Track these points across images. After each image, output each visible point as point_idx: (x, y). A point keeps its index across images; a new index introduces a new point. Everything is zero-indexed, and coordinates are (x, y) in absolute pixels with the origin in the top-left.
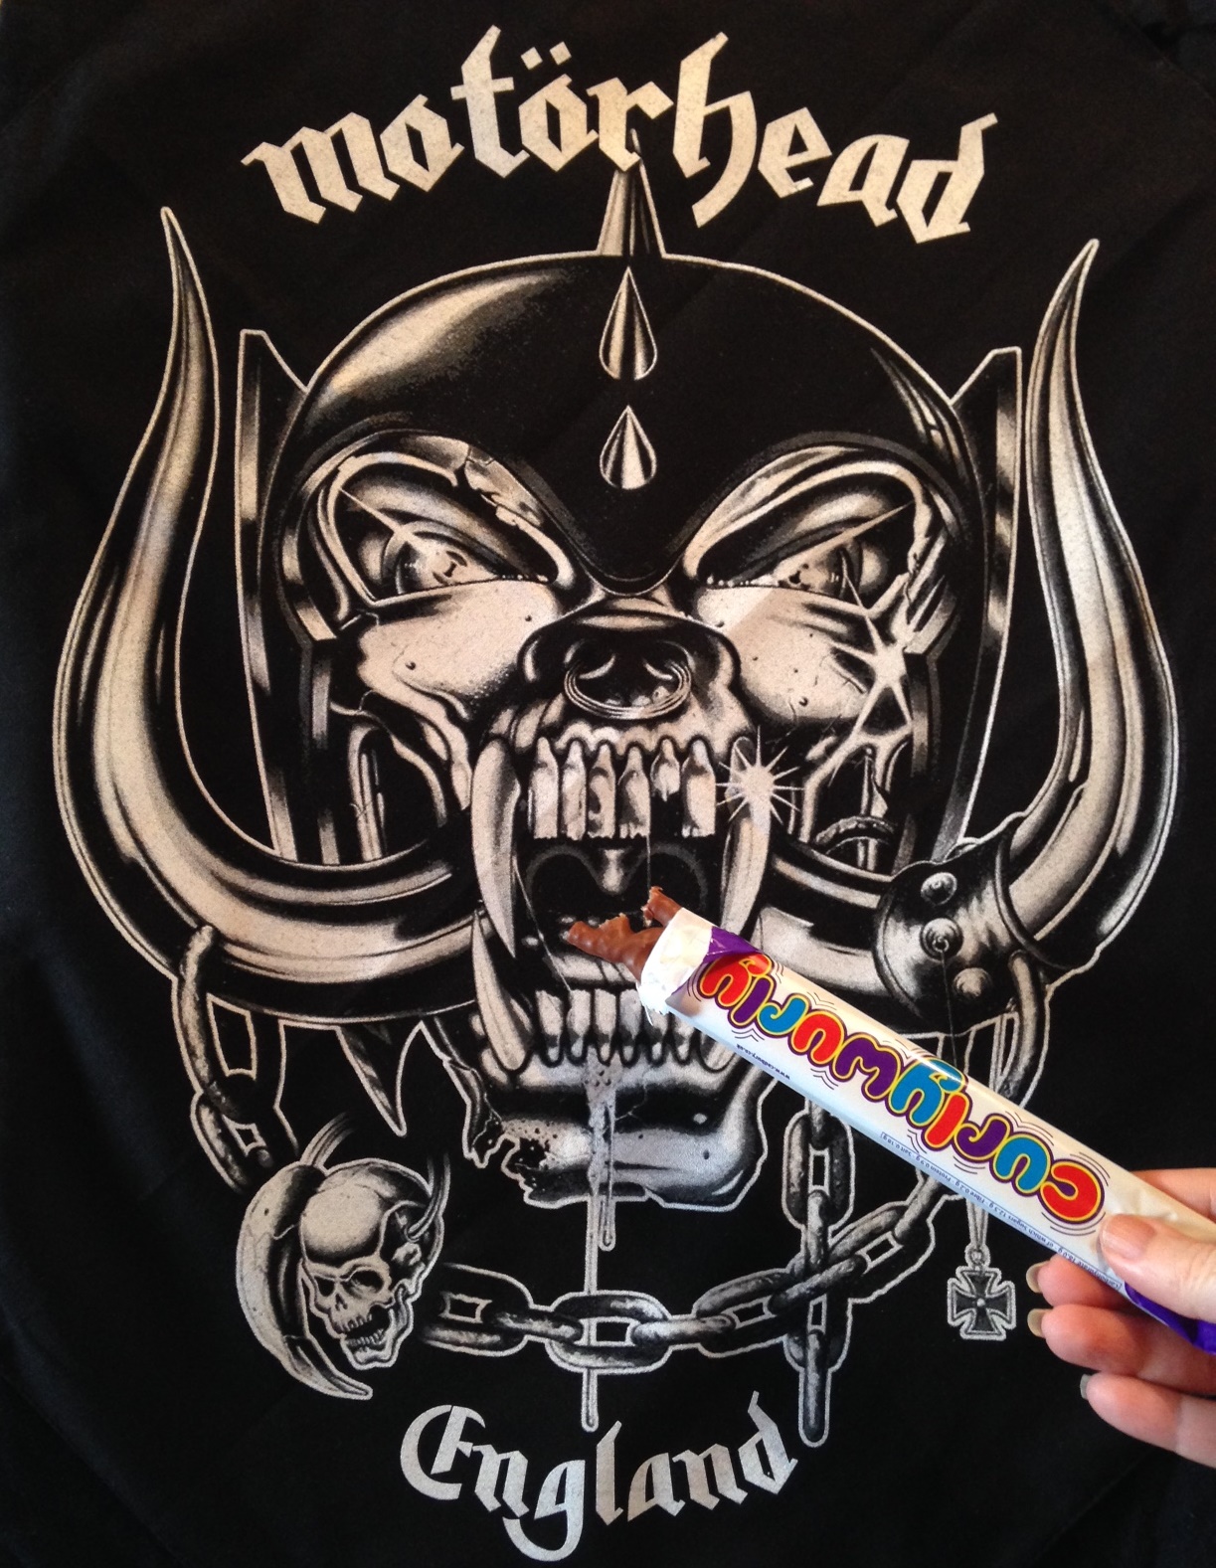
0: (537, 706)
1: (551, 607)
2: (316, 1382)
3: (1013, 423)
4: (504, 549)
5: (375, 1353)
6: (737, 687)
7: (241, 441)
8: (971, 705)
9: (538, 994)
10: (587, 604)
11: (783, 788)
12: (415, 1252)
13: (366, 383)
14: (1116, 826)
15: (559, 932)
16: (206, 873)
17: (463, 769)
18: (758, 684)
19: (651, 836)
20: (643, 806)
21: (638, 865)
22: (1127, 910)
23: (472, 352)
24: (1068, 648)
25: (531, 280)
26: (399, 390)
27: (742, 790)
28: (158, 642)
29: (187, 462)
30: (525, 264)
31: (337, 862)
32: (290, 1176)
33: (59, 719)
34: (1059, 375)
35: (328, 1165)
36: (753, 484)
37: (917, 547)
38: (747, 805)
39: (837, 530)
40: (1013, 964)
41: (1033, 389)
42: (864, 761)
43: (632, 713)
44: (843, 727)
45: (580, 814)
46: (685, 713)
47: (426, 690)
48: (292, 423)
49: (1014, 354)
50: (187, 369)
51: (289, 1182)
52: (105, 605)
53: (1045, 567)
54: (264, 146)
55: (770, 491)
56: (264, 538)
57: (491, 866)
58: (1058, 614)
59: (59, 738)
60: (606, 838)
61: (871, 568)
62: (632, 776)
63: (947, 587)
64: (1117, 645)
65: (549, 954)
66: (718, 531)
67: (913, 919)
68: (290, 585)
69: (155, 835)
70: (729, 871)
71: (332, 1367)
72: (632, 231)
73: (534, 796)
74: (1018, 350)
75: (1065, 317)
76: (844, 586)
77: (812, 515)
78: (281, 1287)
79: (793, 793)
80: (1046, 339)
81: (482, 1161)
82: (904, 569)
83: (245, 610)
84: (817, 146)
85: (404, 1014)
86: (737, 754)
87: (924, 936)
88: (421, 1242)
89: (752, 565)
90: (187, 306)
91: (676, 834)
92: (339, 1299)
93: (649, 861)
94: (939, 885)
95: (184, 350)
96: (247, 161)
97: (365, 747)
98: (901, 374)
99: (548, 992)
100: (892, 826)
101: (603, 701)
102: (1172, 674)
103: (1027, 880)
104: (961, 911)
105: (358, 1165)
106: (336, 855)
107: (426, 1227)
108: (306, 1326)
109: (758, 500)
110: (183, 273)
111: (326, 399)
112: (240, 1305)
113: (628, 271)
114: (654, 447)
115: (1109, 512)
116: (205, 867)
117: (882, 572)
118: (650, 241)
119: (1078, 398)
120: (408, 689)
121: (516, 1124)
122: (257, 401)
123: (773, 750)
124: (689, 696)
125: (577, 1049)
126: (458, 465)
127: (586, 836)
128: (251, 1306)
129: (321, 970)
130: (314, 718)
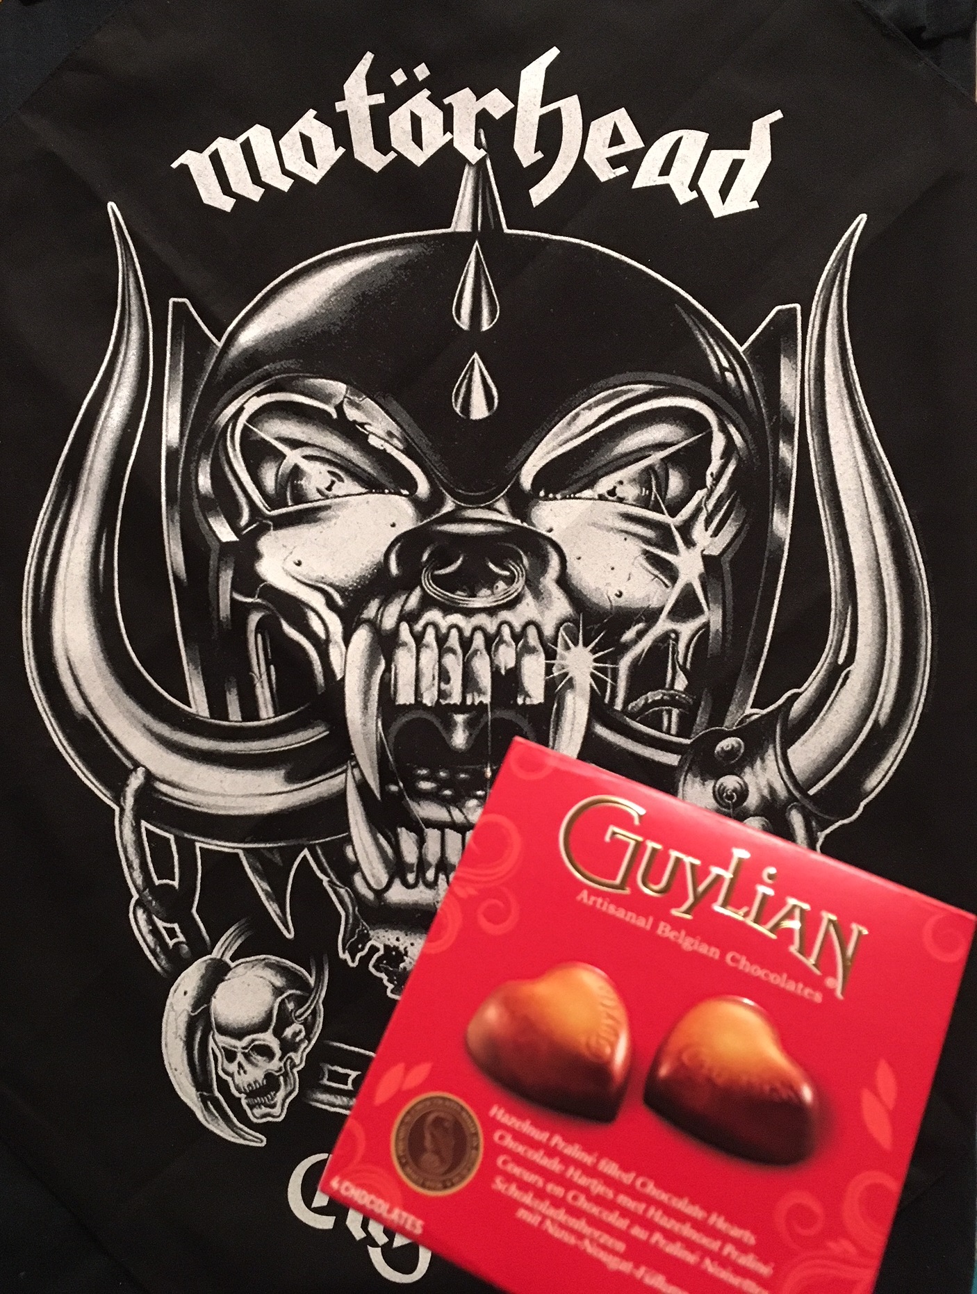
0: (399, 597)
1: (412, 515)
2: (222, 1131)
3: (794, 366)
4: (374, 468)
5: (268, 1110)
6: (564, 581)
7: (169, 386)
8: (759, 598)
9: (399, 830)
10: (440, 514)
11: (601, 665)
12: (300, 1031)
13: (266, 338)
14: (878, 702)
15: (415, 782)
16: (140, 726)
17: (339, 646)
18: (581, 579)
19: (491, 703)
20: (485, 680)
21: (480, 727)
22: (887, 773)
23: (351, 311)
24: (838, 553)
25: (399, 252)
26: (292, 342)
27: (568, 666)
28: (101, 543)
29: (126, 403)
30: (393, 240)
31: (240, 719)
32: (204, 966)
33: (27, 607)
34: (833, 326)
35: (233, 959)
36: (577, 415)
37: (714, 467)
38: (571, 679)
39: (647, 453)
40: (790, 814)
41: (811, 337)
42: (669, 644)
43: (476, 603)
44: (651, 616)
45: (433, 685)
46: (520, 602)
47: (310, 583)
48: (209, 371)
49: (795, 309)
50: (129, 332)
51: (203, 971)
52: (61, 516)
53: (820, 485)
54: (189, 152)
55: (591, 421)
56: (184, 462)
57: (360, 727)
58: (830, 525)
59: (27, 622)
60: (455, 704)
61: (676, 484)
62: (476, 654)
63: (739, 500)
64: (879, 551)
65: (408, 799)
66: (548, 453)
67: (708, 776)
68: (203, 499)
69: (100, 697)
70: (555, 733)
71: (235, 1120)
72: (480, 212)
73: (396, 669)
74: (798, 306)
75: (838, 278)
76: (653, 499)
77: (626, 440)
78: (196, 1052)
79: (609, 671)
80: (822, 297)
81: (353, 961)
82: (703, 486)
83: (167, 518)
84: (633, 141)
85: (292, 843)
86: (563, 636)
87: (716, 789)
88: (305, 1023)
89: (576, 481)
90: (128, 281)
91: (512, 702)
92: (240, 1065)
93: (489, 724)
94: (730, 747)
95: (127, 317)
96: (175, 165)
97: (260, 627)
98: (701, 326)
99: (407, 829)
100: (693, 699)
101: (453, 593)
102: (927, 577)
103: (802, 745)
104: (748, 770)
105: (256, 960)
106: (239, 714)
107: (309, 1011)
108: (215, 1086)
109: (582, 428)
110: (126, 256)
111: (234, 352)
112: (164, 1066)
113: (477, 243)
114: (497, 386)
115: (873, 441)
116: (140, 722)
117: (684, 487)
118: (494, 219)
119: (849, 346)
120: (295, 581)
121: (381, 933)
122: (182, 354)
123: (593, 634)
124: (523, 588)
125: (430, 875)
126: (338, 402)
127: (438, 702)
128: (173, 1067)
129: (227, 805)
130: (221, 605)
